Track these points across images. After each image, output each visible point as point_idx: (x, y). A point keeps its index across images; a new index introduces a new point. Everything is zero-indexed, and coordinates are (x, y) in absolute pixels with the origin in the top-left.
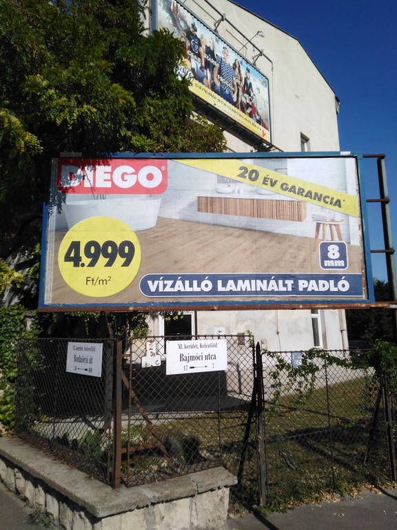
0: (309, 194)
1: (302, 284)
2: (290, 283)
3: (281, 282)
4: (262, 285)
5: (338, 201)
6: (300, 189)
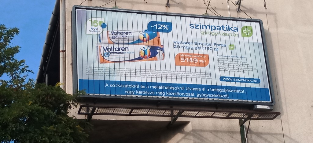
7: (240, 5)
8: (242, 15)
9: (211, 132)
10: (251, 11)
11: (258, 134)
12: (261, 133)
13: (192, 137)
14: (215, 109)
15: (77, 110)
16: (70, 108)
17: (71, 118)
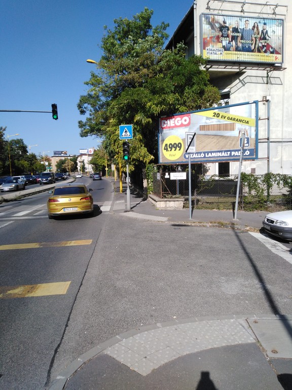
0: (237, 120)
1: (233, 153)
2: (229, 153)
3: (226, 153)
4: (220, 154)
5: (248, 121)
6: (234, 118)
12: (275, 77)
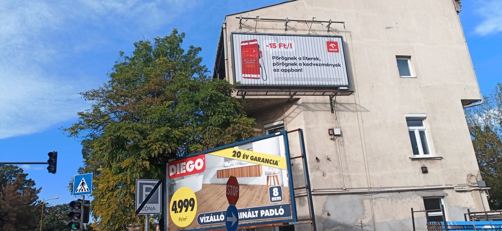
1: (262, 213)
2: (257, 212)
3: (253, 212)
4: (245, 215)
5: (277, 161)
6: (259, 158)
7: (329, 27)
8: (331, 34)
9: (313, 103)
10: (336, 31)
11: (341, 104)
12: (343, 104)
13: (302, 107)
14: (315, 90)
15: (236, 93)
16: (232, 92)
17: (233, 98)
